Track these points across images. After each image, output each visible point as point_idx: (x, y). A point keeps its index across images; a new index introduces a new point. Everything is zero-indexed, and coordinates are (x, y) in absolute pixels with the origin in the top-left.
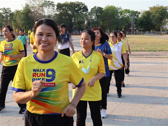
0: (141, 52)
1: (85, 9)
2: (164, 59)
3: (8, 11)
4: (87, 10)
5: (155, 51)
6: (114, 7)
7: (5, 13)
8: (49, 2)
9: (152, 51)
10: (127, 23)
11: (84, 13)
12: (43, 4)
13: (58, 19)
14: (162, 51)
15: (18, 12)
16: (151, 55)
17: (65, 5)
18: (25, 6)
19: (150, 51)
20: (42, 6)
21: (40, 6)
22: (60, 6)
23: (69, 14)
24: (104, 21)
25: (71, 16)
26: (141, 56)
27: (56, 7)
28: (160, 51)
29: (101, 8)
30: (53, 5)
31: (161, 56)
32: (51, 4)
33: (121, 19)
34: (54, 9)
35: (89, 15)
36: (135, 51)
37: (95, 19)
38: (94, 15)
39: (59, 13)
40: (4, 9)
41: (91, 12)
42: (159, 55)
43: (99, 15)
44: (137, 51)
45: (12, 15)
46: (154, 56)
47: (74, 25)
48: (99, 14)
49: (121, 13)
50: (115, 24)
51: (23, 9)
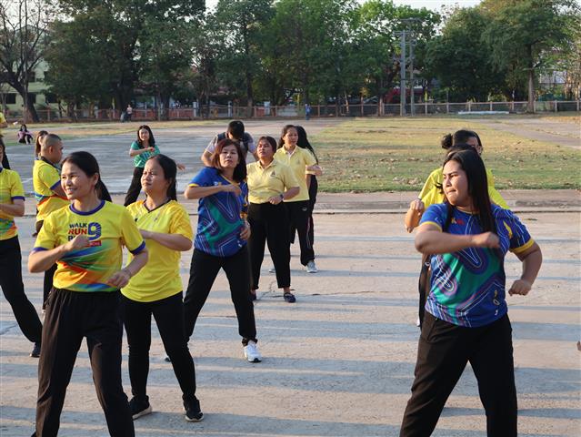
0: (405, 193)
4: (201, 5)
10: (379, 62)
11: (187, 19)
13: (70, 49)
23: (120, 24)
25: (126, 34)
26: (398, 207)
33: (355, 48)
35: (209, 27)
36: (380, 190)
37: (237, 47)
38: (232, 28)
39: (72, 19)
41: (217, 14)
43: (253, 30)
44: (387, 190)
47: (143, 73)
48: (256, 24)
49: (354, 18)
50: (327, 67)
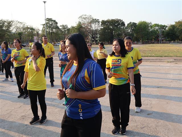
1: (123, 24)
2: (164, 63)
3: (65, 27)
4: (124, 25)
5: (161, 57)
6: (146, 23)
7: (64, 28)
8: (95, 19)
9: (159, 56)
10: (156, 34)
11: (122, 27)
12: (91, 21)
13: (102, 32)
14: (167, 56)
15: (73, 27)
16: (156, 60)
17: (108, 21)
18: (78, 23)
19: (157, 57)
20: (91, 23)
21: (89, 23)
22: (104, 22)
23: (111, 28)
24: (138, 33)
25: (112, 30)
27: (100, 23)
28: (166, 56)
29: (135, 23)
30: (99, 22)
31: (164, 60)
32: (97, 21)
33: (151, 32)
34: (99, 25)
35: (126, 29)
37: (130, 32)
38: (130, 29)
39: (103, 28)
40: (63, 25)
41: (127, 26)
42: (162, 60)
43: (133, 29)
44: (147, 57)
45: (69, 30)
46: (157, 60)
48: (134, 28)
49: (151, 27)
50: (146, 35)
51: (76, 25)
